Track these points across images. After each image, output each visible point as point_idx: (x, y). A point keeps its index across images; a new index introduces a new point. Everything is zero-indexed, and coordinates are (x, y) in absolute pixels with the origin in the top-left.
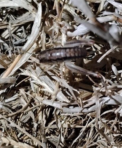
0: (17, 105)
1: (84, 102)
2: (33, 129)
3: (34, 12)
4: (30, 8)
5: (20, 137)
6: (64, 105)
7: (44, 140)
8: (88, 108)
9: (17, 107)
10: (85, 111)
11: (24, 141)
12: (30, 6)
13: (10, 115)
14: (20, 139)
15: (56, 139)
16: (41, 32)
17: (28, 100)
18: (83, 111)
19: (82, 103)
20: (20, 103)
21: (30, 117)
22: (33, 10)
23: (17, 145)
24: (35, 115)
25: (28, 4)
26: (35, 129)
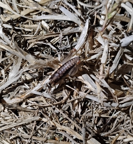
0: (60, 96)
1: (119, 99)
2: (72, 115)
3: (82, 26)
4: (80, 22)
5: (61, 121)
6: (104, 100)
7: (84, 126)
8: (122, 104)
9: (60, 98)
10: (120, 106)
11: (63, 124)
12: (80, 21)
13: (55, 103)
14: (61, 122)
15: (89, 125)
16: (86, 42)
17: (68, 93)
18: (119, 106)
19: (118, 99)
20: (62, 95)
21: (69, 106)
22: (82, 24)
23: (60, 128)
24: (72, 105)
25: (78, 19)
26: (74, 116)
